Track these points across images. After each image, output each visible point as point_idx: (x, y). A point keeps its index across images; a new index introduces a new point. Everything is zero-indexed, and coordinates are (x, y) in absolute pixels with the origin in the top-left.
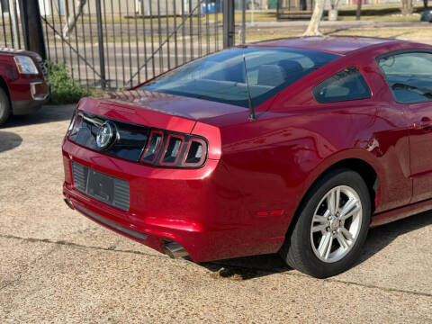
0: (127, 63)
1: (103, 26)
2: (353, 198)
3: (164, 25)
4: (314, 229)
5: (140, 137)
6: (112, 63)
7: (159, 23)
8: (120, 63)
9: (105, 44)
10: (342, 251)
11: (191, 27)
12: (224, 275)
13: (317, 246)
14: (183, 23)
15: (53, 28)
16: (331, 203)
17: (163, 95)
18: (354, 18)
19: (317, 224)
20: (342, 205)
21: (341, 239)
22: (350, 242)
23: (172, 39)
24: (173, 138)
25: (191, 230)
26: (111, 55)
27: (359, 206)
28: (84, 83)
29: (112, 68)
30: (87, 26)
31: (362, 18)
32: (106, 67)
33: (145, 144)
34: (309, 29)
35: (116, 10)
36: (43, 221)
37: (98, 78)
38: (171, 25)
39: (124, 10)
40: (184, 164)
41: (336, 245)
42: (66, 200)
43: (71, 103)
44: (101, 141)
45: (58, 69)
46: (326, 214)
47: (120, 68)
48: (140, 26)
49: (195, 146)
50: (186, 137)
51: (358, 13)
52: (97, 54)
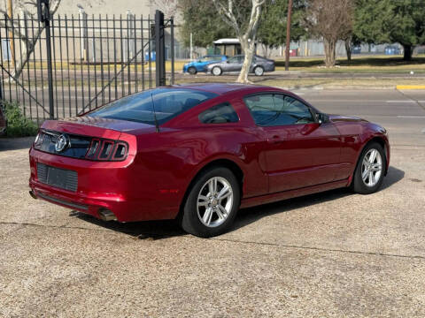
0: (73, 104)
1: (53, 70)
2: (227, 186)
3: (106, 72)
4: (199, 204)
5: (85, 142)
6: (60, 104)
7: (102, 69)
8: (67, 104)
9: (54, 88)
10: (220, 221)
11: (129, 74)
12: (141, 238)
13: (202, 216)
14: (122, 71)
15: (9, 73)
16: (211, 188)
17: (104, 119)
18: (284, 68)
19: (201, 201)
20: (219, 190)
21: (219, 213)
22: (225, 215)
23: (113, 84)
24: (107, 143)
25: (118, 200)
26: (60, 97)
27: (231, 191)
28: (35, 120)
29: (60, 109)
30: (32, 70)
31: (290, 68)
32: (55, 108)
33: (89, 146)
34: (240, 77)
35: (65, 57)
36: (10, 213)
37: (47, 116)
38: (112, 71)
39: (71, 57)
40: (113, 158)
41: (215, 217)
42: (30, 192)
43: (23, 137)
44: (58, 147)
45: (11, 108)
46: (208, 195)
47: (67, 109)
48: (85, 71)
49: (121, 147)
50: (116, 142)
51: (287, 65)
52: (47, 97)
